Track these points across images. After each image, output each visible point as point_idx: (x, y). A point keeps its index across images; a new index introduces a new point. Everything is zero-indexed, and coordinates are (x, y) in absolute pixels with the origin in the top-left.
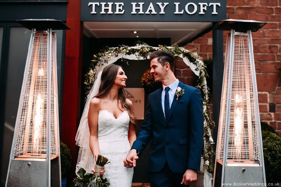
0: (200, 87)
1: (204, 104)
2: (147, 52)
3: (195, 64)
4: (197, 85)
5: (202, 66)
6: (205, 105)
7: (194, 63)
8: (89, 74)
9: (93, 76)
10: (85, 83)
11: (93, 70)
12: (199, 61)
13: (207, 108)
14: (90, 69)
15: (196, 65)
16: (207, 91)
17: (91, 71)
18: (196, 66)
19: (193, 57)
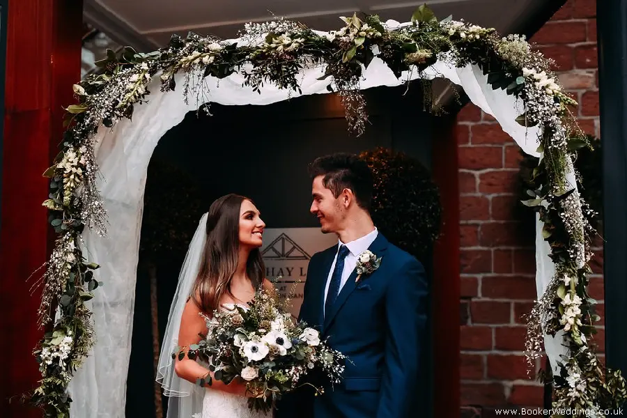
0: (545, 204)
1: (569, 287)
2: (287, 53)
3: (518, 91)
4: (529, 192)
5: (556, 100)
6: (572, 290)
7: (511, 87)
8: (60, 166)
9: (76, 175)
10: (48, 204)
11: (77, 148)
12: (536, 76)
13: (584, 306)
14: (68, 148)
15: (524, 96)
16: (580, 223)
17: (71, 155)
18: (521, 100)
19: (506, 56)
